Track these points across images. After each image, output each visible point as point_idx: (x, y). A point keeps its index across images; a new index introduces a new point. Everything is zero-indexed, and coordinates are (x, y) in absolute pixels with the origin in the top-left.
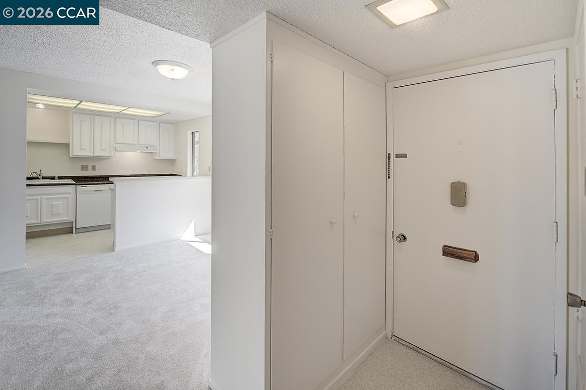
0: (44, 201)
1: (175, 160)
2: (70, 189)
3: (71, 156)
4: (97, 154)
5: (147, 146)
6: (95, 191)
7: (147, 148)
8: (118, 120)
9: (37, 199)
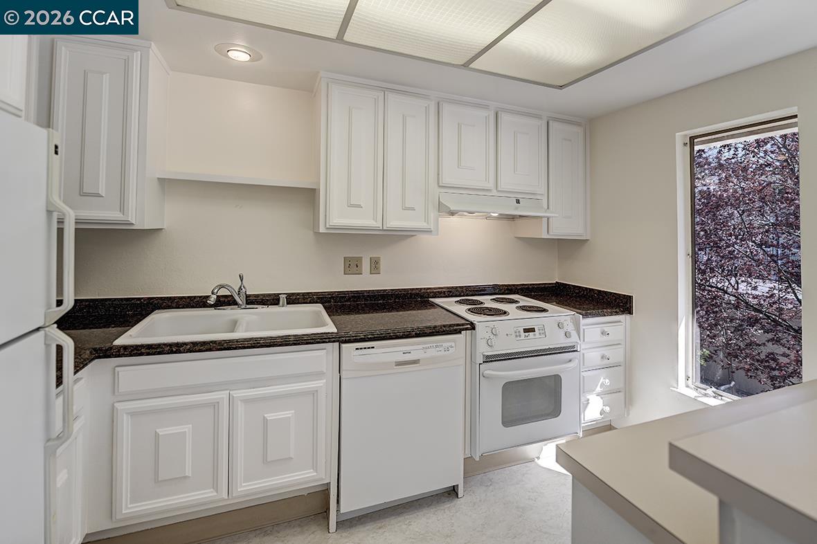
0: (240, 409)
1: (587, 240)
2: (323, 356)
3: (322, 230)
4: (394, 223)
5: (519, 196)
6: (399, 364)
7: (518, 202)
8: (447, 109)
9: (215, 405)
